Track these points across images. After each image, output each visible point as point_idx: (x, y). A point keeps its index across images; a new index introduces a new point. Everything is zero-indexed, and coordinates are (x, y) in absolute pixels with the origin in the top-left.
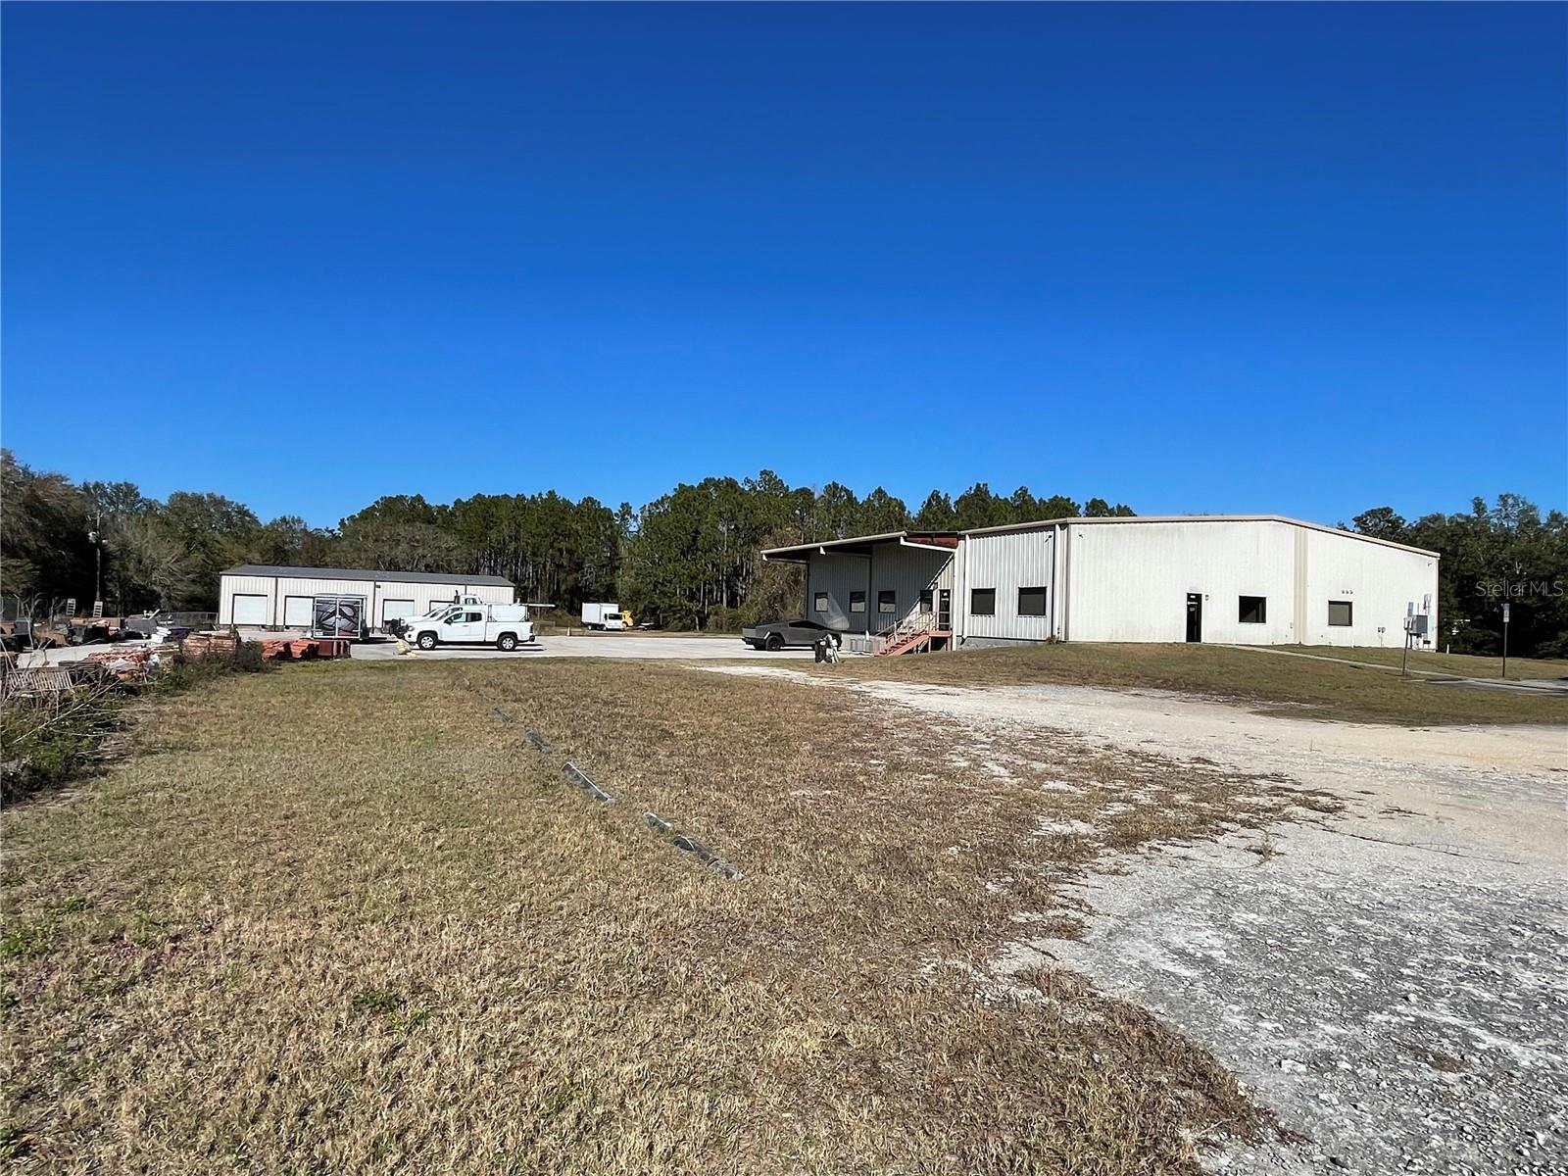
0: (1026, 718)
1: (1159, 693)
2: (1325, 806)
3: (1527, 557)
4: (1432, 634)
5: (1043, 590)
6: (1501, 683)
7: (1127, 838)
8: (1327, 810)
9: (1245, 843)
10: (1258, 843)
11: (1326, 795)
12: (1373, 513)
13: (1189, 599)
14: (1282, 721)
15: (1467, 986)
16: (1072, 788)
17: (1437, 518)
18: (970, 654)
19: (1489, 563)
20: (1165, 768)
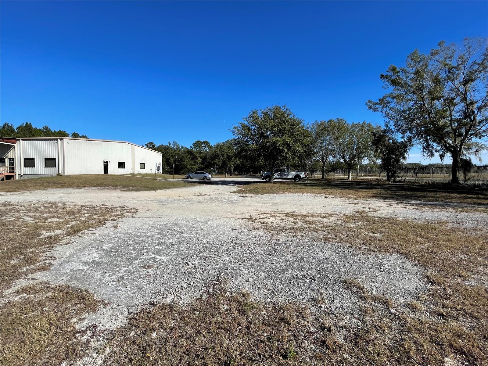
0: (45, 200)
1: (94, 188)
3: (178, 155)
4: (161, 170)
5: (55, 159)
6: (173, 180)
7: (74, 232)
8: (134, 213)
9: (111, 225)
10: (114, 225)
11: (134, 209)
13: (104, 162)
14: (127, 192)
16: (58, 220)
17: (162, 145)
18: (24, 180)
19: (171, 155)
20: (92, 209)
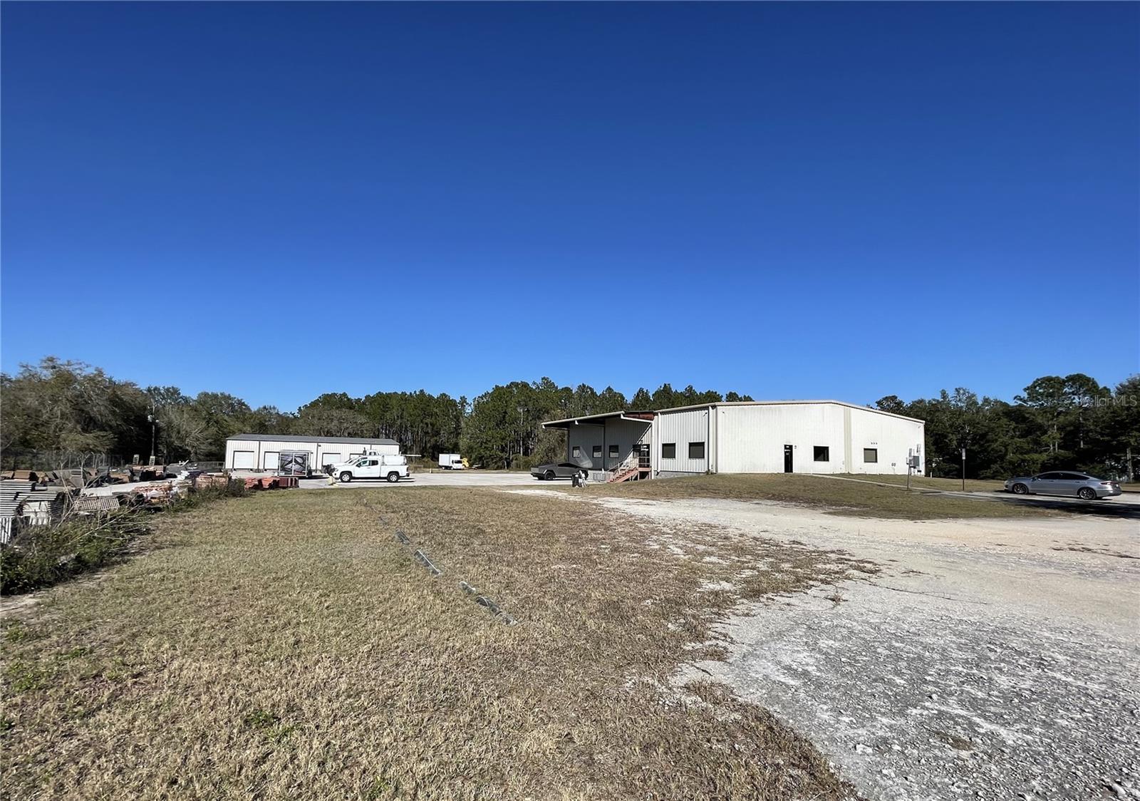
0: (694, 518)
1: (769, 502)
2: (870, 570)
3: (972, 423)
4: (922, 467)
5: (703, 444)
6: (962, 494)
7: (754, 593)
8: (872, 572)
9: (823, 594)
10: (832, 594)
11: (869, 562)
12: (886, 399)
13: (786, 448)
14: (840, 518)
15: (967, 688)
16: (720, 561)
17: (921, 401)
18: (662, 481)
19: (951, 426)
20: (775, 548)
